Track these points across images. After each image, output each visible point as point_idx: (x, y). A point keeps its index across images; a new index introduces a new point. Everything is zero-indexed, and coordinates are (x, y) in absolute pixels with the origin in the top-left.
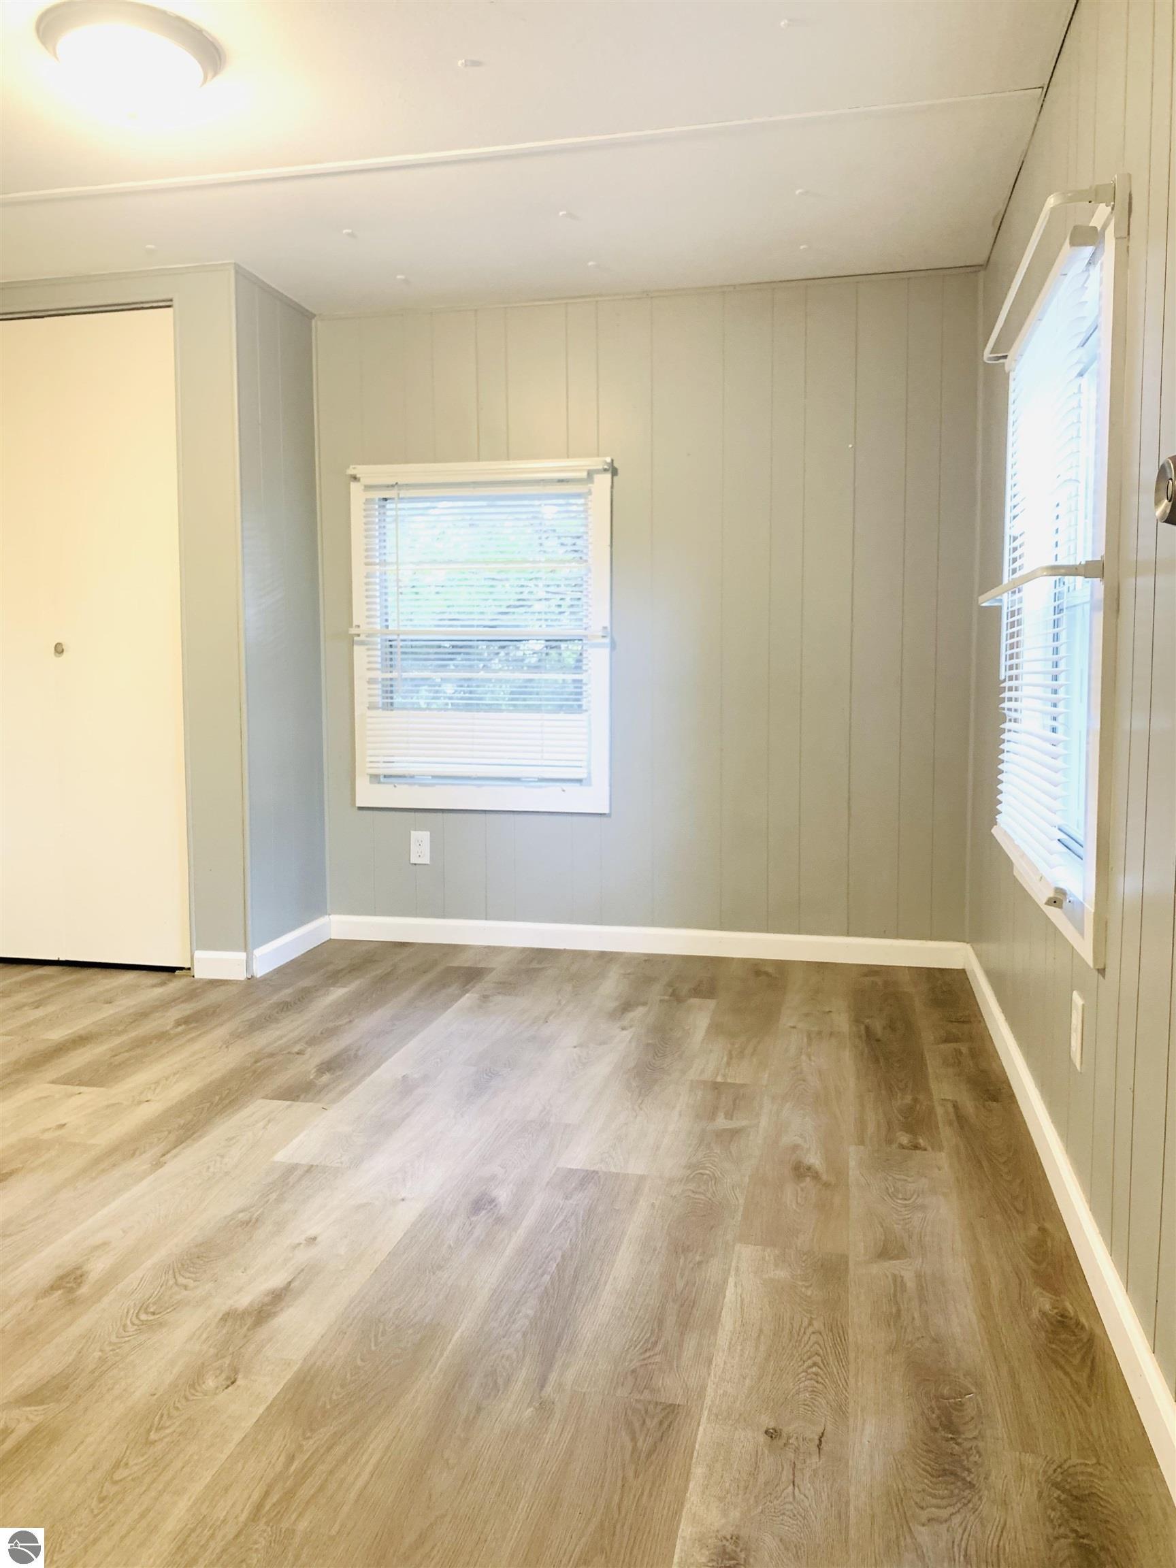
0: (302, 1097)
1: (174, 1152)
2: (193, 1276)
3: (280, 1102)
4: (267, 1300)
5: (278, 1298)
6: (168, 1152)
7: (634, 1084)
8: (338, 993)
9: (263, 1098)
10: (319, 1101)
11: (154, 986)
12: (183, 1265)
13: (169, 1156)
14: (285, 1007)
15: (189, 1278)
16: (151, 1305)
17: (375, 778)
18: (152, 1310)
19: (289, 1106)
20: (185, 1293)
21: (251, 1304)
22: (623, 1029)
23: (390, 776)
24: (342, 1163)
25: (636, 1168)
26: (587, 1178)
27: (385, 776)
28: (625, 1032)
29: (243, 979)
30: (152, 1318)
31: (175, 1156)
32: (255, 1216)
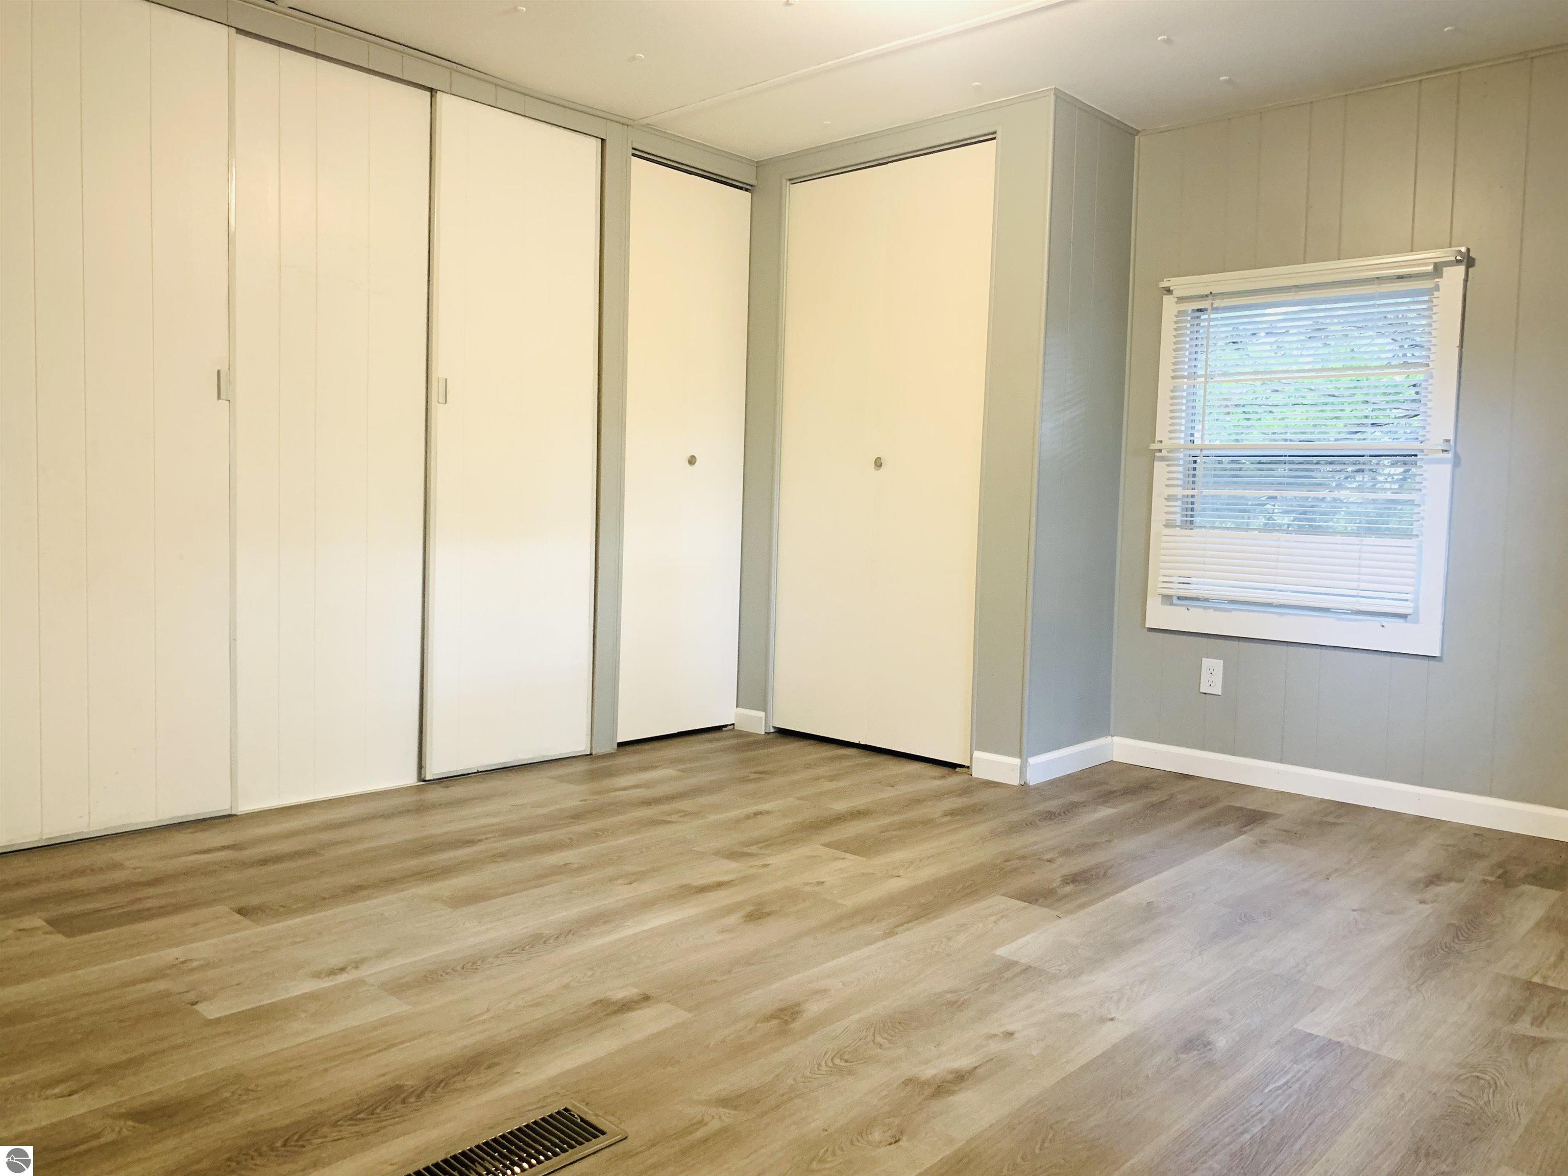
0: (1041, 901)
1: (906, 926)
2: (890, 1038)
3: (1018, 902)
4: (950, 1077)
5: (961, 1078)
6: (902, 924)
7: (1418, 963)
8: (1105, 812)
9: (1002, 895)
10: (1055, 909)
11: (934, 778)
12: (884, 1025)
13: (901, 928)
14: (1049, 816)
15: (885, 1039)
16: (847, 1053)
17: (1167, 599)
18: (845, 1058)
19: (1025, 908)
20: (879, 1050)
21: (934, 1077)
22: (1422, 902)
23: (1186, 598)
24: (1060, 971)
25: (1394, 1052)
26: (1327, 1047)
27: (1179, 598)
28: (1423, 906)
29: (1016, 784)
30: (843, 1064)
31: (908, 929)
32: (961, 1000)
